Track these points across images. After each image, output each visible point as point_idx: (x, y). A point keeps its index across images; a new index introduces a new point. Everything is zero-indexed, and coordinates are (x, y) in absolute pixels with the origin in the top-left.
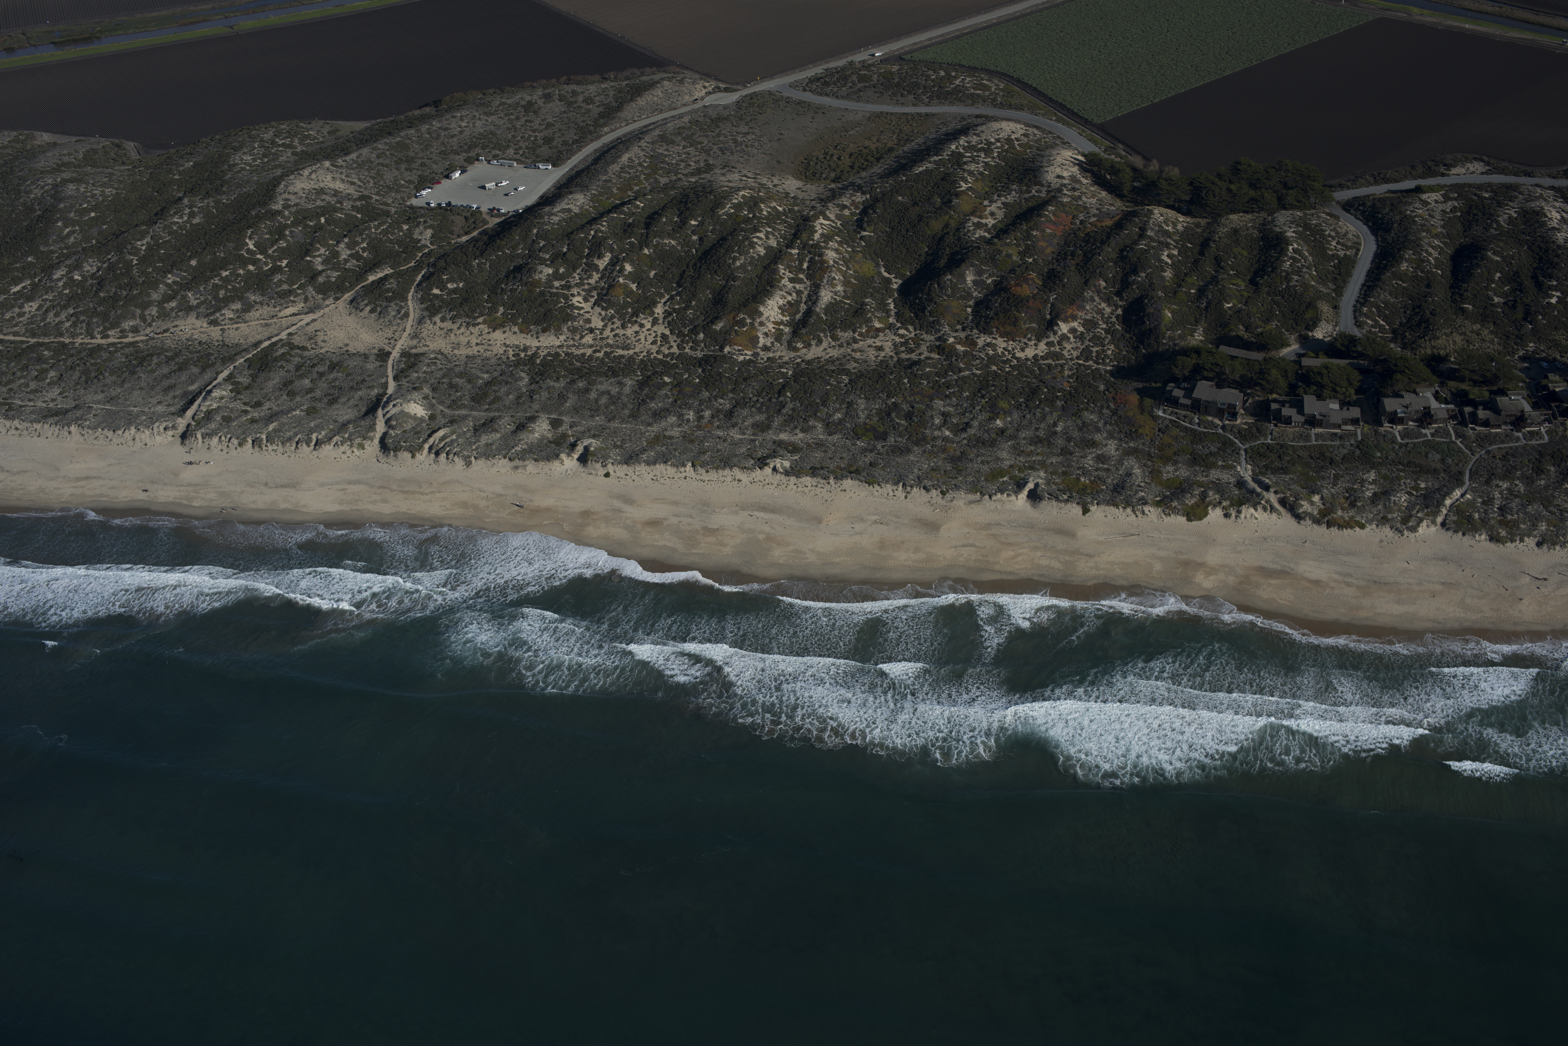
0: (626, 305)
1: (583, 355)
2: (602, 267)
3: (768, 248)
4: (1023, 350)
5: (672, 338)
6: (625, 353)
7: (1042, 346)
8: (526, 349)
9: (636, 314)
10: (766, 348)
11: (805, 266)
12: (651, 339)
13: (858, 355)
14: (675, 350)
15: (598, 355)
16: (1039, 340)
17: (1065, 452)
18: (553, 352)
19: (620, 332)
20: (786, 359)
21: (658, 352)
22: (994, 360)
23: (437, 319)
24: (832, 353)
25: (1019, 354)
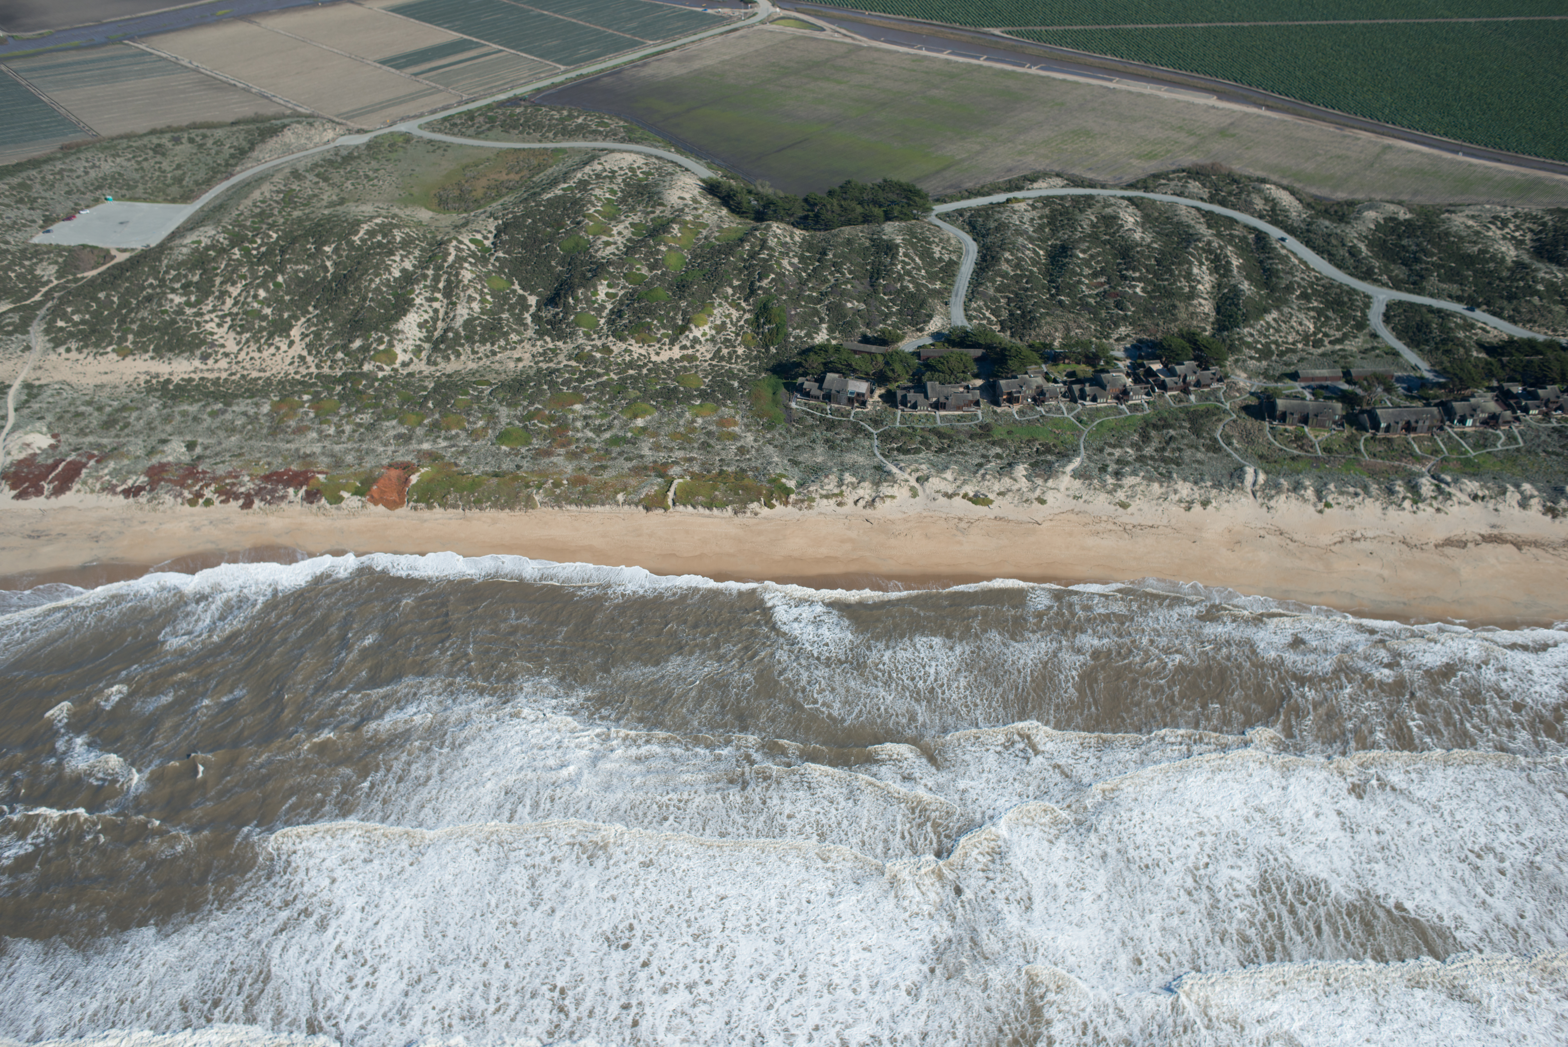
0: (262, 329)
1: (219, 378)
2: (235, 294)
3: (404, 271)
4: (658, 354)
5: (309, 359)
6: (262, 374)
7: (676, 348)
8: (157, 376)
9: (271, 336)
10: (404, 365)
11: (441, 285)
12: (288, 360)
13: (497, 366)
14: (313, 369)
15: (233, 378)
16: (672, 343)
17: (705, 446)
18: (186, 376)
19: (256, 355)
20: (426, 373)
21: (296, 373)
22: (631, 365)
23: (62, 350)
24: (472, 365)
25: (654, 358)
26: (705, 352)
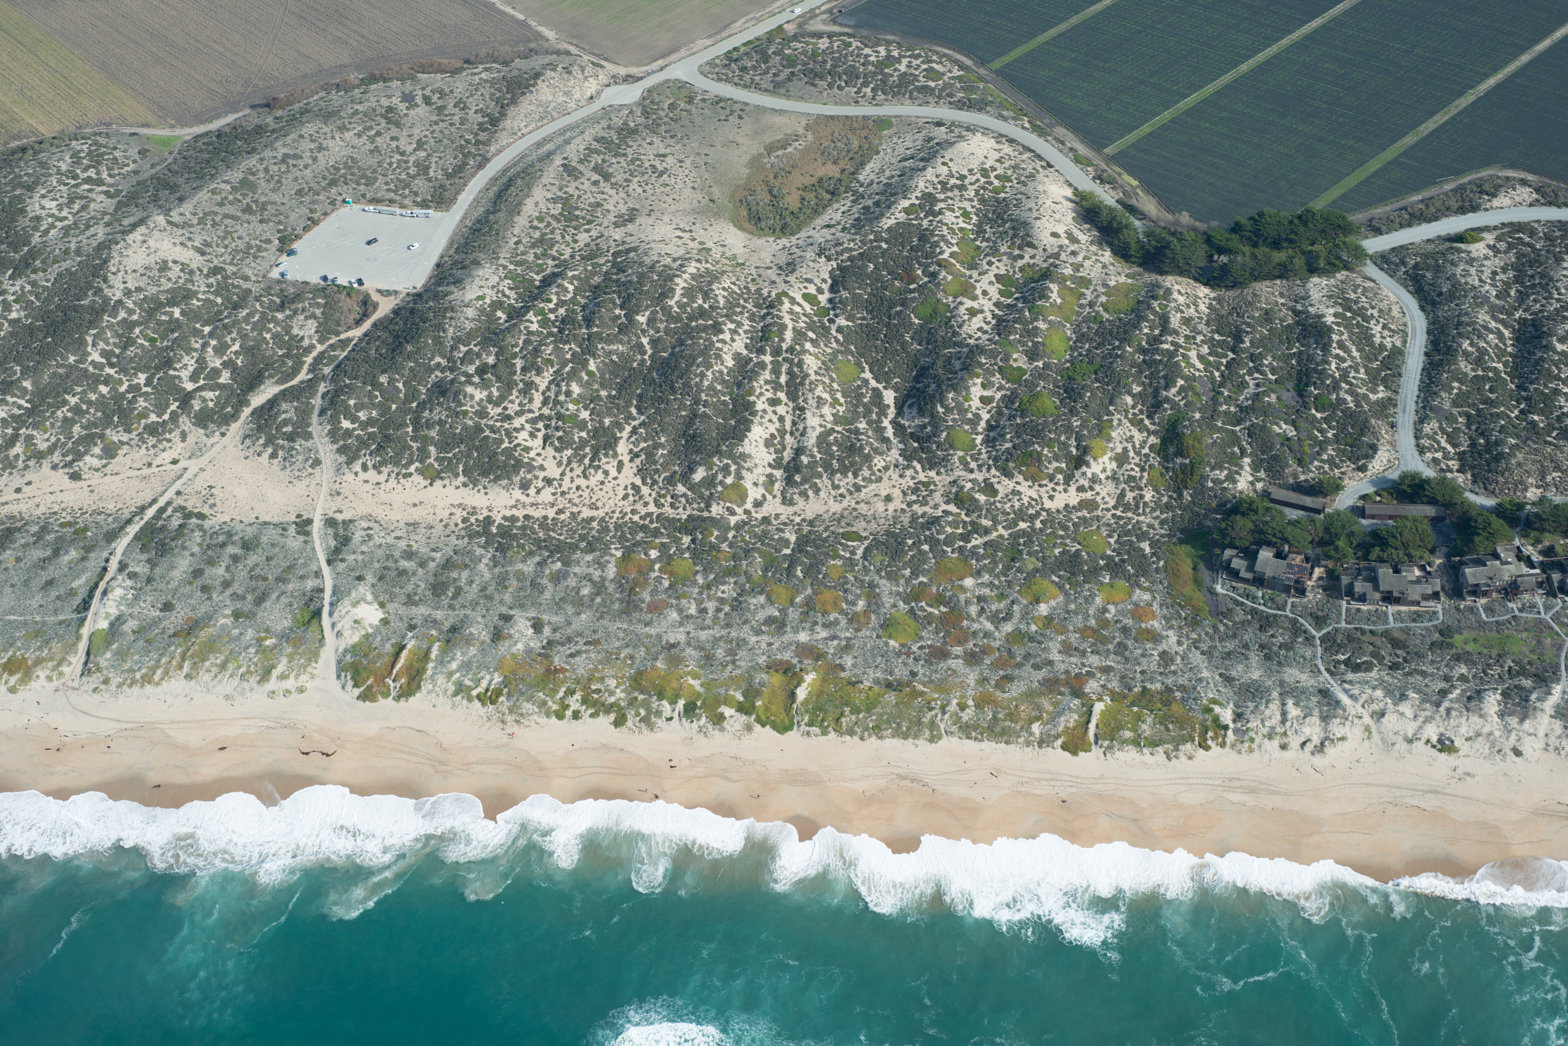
0: (583, 443)
1: (545, 518)
2: (542, 387)
3: (737, 356)
4: (1051, 498)
5: (645, 490)
7: (1073, 490)
8: (475, 511)
9: (595, 453)
10: (758, 504)
11: (783, 379)
12: (621, 493)
13: (863, 508)
14: (652, 508)
15: (562, 517)
16: (1068, 483)
17: (1121, 648)
18: (508, 513)
19: (582, 482)
20: (783, 518)
21: (634, 512)
22: (1021, 514)
23: (357, 466)
24: (836, 507)
25: (1048, 504)
26: (1106, 493)
